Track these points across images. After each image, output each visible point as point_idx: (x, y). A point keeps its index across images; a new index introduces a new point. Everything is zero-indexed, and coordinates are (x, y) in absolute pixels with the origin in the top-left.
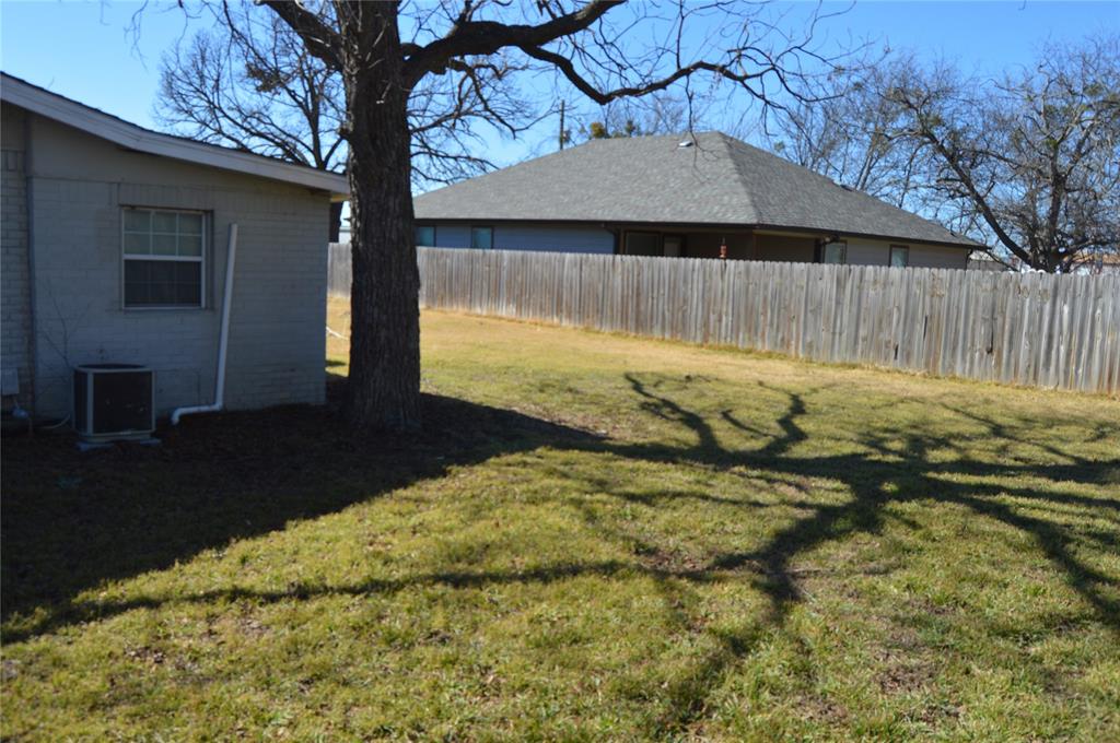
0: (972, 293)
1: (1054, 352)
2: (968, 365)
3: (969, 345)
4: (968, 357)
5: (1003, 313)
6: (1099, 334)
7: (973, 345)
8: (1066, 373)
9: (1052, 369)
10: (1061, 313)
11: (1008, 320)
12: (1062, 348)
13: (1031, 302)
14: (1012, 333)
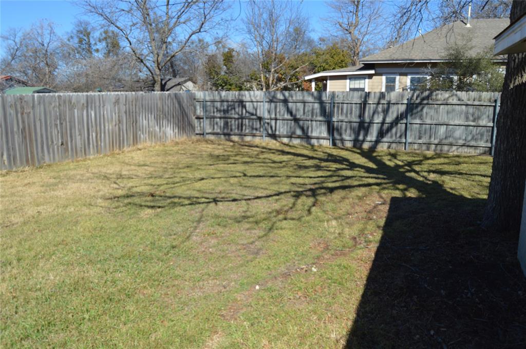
0: (47, 110)
1: (91, 137)
2: (51, 155)
3: (50, 143)
4: (51, 150)
5: (65, 119)
6: (107, 124)
7: (53, 142)
8: (97, 146)
9: (91, 146)
10: (91, 115)
11: (68, 124)
12: (94, 135)
13: (77, 112)
14: (71, 130)
